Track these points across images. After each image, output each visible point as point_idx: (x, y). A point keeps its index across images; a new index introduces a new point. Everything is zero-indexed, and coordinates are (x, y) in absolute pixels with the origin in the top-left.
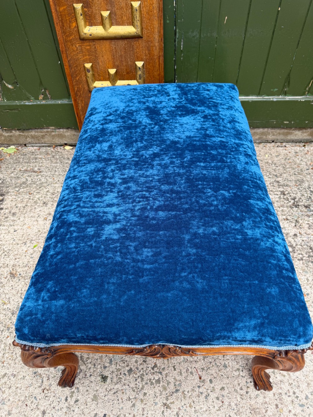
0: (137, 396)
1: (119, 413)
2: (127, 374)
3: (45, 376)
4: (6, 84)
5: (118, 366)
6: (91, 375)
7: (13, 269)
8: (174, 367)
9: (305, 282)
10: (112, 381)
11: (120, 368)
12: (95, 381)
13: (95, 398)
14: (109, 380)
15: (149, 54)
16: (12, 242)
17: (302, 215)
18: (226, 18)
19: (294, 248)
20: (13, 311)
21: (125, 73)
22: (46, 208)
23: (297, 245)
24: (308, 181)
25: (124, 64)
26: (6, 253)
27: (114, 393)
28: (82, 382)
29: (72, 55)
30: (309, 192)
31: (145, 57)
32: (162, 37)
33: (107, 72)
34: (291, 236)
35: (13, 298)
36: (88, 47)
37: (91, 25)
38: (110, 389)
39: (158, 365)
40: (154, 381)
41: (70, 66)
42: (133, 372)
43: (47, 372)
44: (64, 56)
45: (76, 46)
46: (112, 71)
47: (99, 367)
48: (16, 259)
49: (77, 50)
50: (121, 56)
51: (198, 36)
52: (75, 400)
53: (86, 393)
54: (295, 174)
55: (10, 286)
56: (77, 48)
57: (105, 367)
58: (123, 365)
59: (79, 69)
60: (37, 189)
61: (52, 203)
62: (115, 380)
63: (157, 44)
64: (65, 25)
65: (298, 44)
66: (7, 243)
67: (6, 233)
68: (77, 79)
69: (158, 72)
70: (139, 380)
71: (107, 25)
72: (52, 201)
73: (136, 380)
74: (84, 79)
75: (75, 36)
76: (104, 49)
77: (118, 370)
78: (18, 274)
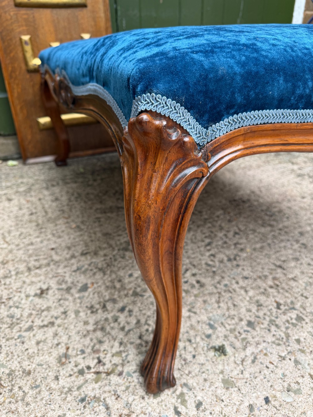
0: (289, 348)
1: (286, 385)
2: (249, 329)
3: (106, 395)
5: (227, 326)
6: (194, 356)
8: (302, 295)
10: (234, 348)
11: (233, 327)
12: (208, 360)
13: (228, 384)
14: (228, 349)
15: (95, 25)
27: (253, 362)
28: (187, 372)
31: (91, 29)
36: (25, 16)
38: (240, 359)
39: (282, 302)
40: (294, 321)
42: (256, 323)
43: (107, 388)
45: (9, 14)
47: (198, 339)
50: (65, 27)
51: (138, 15)
52: (194, 405)
53: (207, 384)
56: (11, 17)
57: (209, 336)
58: (233, 322)
59: (14, 42)
62: (238, 344)
63: (102, 15)
68: (12, 55)
70: (273, 328)
73: (269, 330)
76: (44, 20)
77: (232, 331)
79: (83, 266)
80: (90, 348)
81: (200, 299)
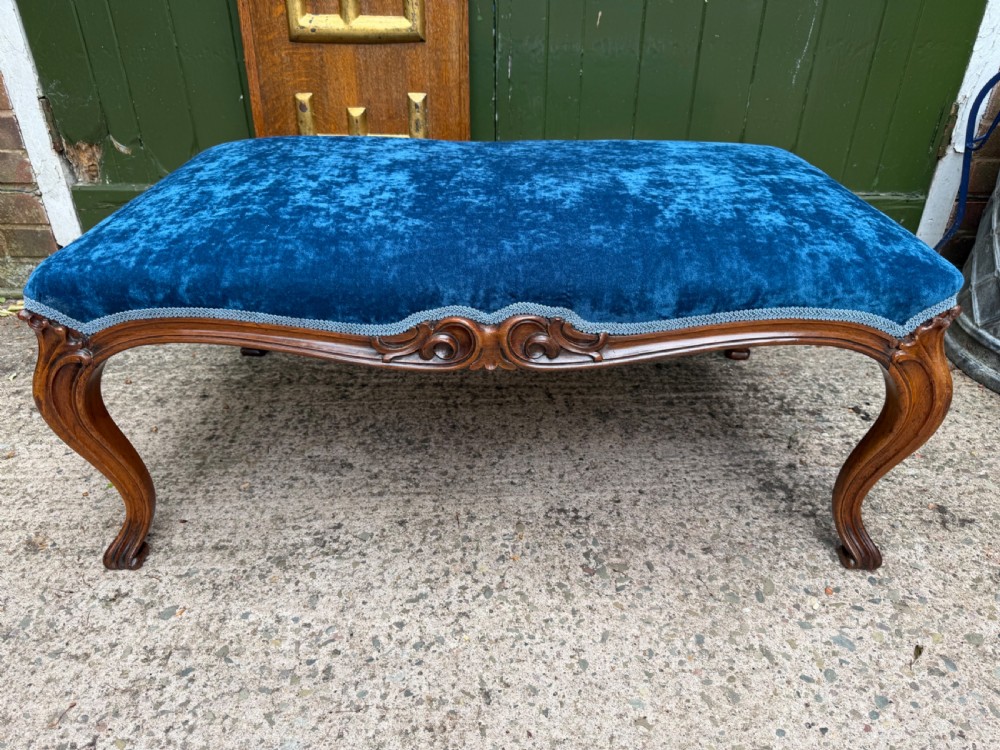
4: (116, 144)
7: (37, 534)
9: (826, 563)
15: (438, 76)
16: (51, 475)
17: (804, 428)
18: (600, 14)
19: (791, 491)
20: (10, 629)
21: (384, 118)
22: (159, 409)
23: (796, 485)
24: (810, 368)
25: (384, 97)
26: (28, 498)
29: (270, 73)
30: (815, 387)
31: (428, 84)
32: (467, 39)
33: (345, 113)
34: (779, 469)
35: (17, 599)
36: (307, 59)
37: (316, 12)
41: (263, 97)
44: (252, 74)
45: (280, 55)
46: (357, 112)
48: (52, 511)
49: (282, 63)
50: (377, 79)
51: (543, 49)
54: (778, 355)
55: (19, 568)
56: (282, 59)
59: (283, 104)
60: (149, 375)
61: (178, 400)
63: (455, 57)
64: (261, 9)
65: (753, 73)
66: (39, 477)
67: (42, 457)
68: (277, 126)
69: (458, 119)
71: (351, 12)
72: (180, 397)
74: (293, 126)
75: (280, 33)
76: (340, 64)
78: (50, 543)
79: (197, 572)
80: (97, 717)
81: (300, 703)
